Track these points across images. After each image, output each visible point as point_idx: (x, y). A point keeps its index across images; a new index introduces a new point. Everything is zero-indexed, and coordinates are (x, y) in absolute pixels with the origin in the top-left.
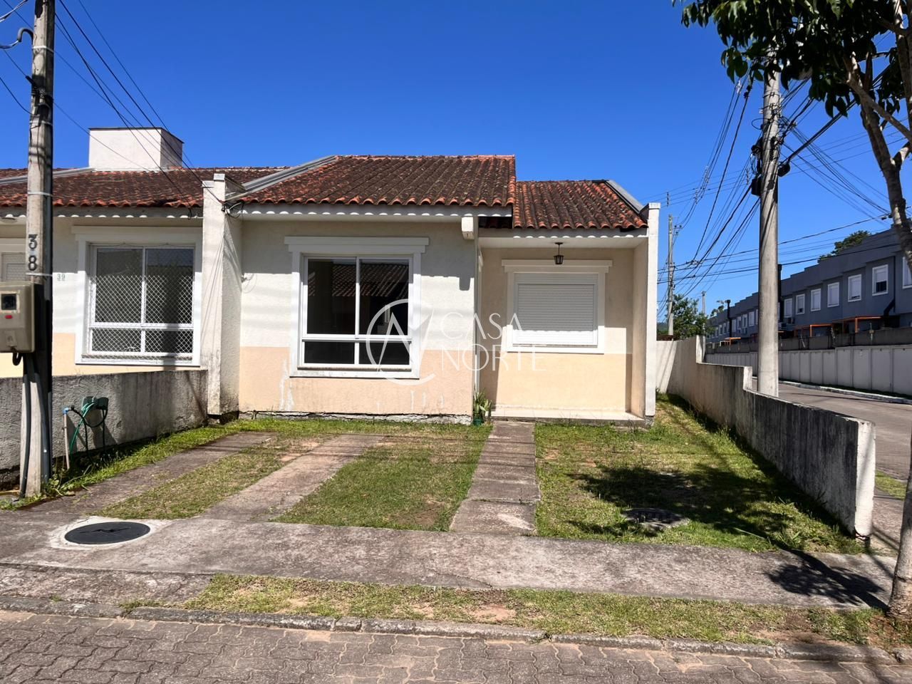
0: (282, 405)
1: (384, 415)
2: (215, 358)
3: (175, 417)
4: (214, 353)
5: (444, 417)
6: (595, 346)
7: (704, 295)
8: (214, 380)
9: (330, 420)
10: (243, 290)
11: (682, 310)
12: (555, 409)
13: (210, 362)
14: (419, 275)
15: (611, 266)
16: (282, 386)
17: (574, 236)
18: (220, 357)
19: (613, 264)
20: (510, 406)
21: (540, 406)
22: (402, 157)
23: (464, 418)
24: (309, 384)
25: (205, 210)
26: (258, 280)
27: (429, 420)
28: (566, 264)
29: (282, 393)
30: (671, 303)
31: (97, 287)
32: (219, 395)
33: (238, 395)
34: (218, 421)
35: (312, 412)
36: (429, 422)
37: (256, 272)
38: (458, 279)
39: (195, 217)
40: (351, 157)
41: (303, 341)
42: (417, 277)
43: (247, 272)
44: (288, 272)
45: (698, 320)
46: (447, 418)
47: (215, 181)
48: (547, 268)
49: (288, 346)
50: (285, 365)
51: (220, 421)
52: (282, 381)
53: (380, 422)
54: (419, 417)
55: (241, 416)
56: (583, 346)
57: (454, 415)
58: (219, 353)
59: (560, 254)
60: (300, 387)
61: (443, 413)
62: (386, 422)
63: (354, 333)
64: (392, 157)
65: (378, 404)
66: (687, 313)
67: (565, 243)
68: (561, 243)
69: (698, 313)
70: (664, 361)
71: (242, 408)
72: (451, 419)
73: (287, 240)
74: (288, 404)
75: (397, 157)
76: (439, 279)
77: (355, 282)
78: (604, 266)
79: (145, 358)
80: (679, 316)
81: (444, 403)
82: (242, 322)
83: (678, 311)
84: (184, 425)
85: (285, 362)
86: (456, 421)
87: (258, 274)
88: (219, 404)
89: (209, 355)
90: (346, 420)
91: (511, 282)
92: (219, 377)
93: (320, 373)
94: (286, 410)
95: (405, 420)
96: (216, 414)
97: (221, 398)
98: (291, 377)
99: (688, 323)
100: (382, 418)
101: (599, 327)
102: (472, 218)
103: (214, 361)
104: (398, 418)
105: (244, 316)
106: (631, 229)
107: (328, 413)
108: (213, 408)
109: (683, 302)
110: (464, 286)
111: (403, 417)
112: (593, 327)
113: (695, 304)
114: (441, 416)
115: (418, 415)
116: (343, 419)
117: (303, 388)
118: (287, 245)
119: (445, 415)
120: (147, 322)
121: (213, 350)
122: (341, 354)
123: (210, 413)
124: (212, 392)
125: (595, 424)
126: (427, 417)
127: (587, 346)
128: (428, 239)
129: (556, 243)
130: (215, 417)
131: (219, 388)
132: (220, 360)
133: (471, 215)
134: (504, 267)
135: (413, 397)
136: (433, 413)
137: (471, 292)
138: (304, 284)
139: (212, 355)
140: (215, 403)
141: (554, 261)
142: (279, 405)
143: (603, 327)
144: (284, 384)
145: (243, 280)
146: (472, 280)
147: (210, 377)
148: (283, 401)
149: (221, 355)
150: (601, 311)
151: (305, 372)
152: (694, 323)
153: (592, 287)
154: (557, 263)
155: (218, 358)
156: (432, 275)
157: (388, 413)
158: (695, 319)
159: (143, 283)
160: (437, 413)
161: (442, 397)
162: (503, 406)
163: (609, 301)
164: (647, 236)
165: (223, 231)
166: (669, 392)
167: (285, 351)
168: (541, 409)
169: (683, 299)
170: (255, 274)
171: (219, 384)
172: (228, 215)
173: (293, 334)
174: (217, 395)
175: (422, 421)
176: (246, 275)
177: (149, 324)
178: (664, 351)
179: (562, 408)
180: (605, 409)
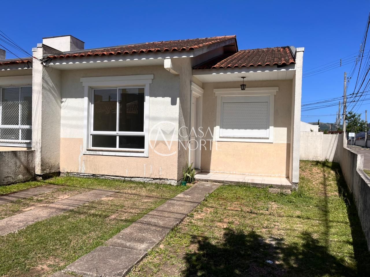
0: (80, 169)
1: (130, 177)
2: (38, 144)
3: (4, 177)
4: (38, 141)
5: (162, 180)
6: (268, 138)
7: (366, 112)
8: (38, 156)
9: (103, 179)
10: (62, 108)
11: (352, 119)
12: (243, 174)
13: (36, 146)
14: (149, 97)
15: (278, 91)
16: (80, 159)
17: (249, 72)
18: (41, 143)
19: (279, 89)
20: (218, 172)
21: (234, 172)
22: (178, 41)
23: (173, 181)
24: (92, 159)
25: (33, 64)
26: (70, 102)
27: (154, 181)
28: (247, 90)
29: (80, 163)
30: (345, 115)
31: (2, 107)
32: (40, 164)
33: (59, 164)
34: (41, 178)
35: (94, 174)
36: (153, 183)
37: (68, 98)
38: (170, 98)
39: (30, 68)
40: (154, 43)
41: (91, 135)
42: (147, 98)
43: (64, 98)
44: (83, 97)
45: (361, 124)
46: (163, 180)
47: (38, 47)
48: (237, 93)
49: (82, 138)
50: (81, 147)
51: (42, 178)
52: (80, 157)
53: (128, 181)
54: (148, 179)
55: (61, 175)
56: (260, 138)
57: (167, 179)
58: (40, 141)
59: (244, 84)
60: (88, 160)
61: (161, 178)
62: (131, 182)
63: (115, 130)
64: (173, 41)
65: (127, 171)
66: (355, 121)
67: (247, 77)
68: (245, 77)
69: (361, 121)
70: (332, 145)
71: (61, 170)
72: (166, 181)
73: (82, 80)
74: (82, 169)
75: (176, 41)
76: (160, 99)
77: (116, 102)
78: (274, 91)
79: (21, 143)
80: (351, 122)
81: (162, 172)
82: (61, 125)
83: (350, 119)
84: (12, 180)
85: (81, 146)
86: (168, 182)
87: (69, 99)
88: (40, 168)
89: (36, 142)
90: (111, 179)
91: (219, 101)
92: (40, 154)
93: (98, 153)
94: (81, 172)
95: (141, 181)
96: (39, 174)
97: (41, 165)
98: (84, 154)
99: (355, 125)
100: (129, 179)
101: (270, 127)
102: (170, 59)
103: (38, 146)
104: (137, 180)
105: (62, 122)
106: (284, 66)
107: (102, 175)
108: (38, 171)
109: (353, 115)
110: (173, 103)
111: (140, 179)
112: (267, 127)
113: (359, 116)
114: (160, 179)
115: (148, 178)
116: (109, 179)
117: (90, 161)
118: (82, 82)
119: (162, 179)
120: (22, 125)
121: (37, 140)
122: (109, 142)
123: (37, 174)
124: (37, 163)
125: (260, 186)
126: (152, 179)
127: (263, 138)
128: (153, 75)
129: (242, 77)
130: (40, 176)
131: (40, 160)
132: (41, 145)
133: (169, 57)
134: (215, 93)
135: (145, 168)
136: (156, 177)
137: (177, 106)
138: (92, 104)
139: (37, 142)
140: (39, 169)
141: (240, 89)
142: (78, 169)
143: (273, 127)
144: (81, 158)
145: (62, 102)
146: (178, 99)
147: (36, 154)
148: (80, 167)
149: (42, 142)
150: (272, 118)
151: (90, 152)
152: (359, 125)
153: (267, 103)
154: (242, 89)
155: (40, 144)
156: (156, 97)
157: (132, 176)
158: (359, 124)
159: (20, 105)
160: (158, 177)
161: (161, 168)
162: (214, 171)
163: (276, 112)
164: (295, 69)
165: (42, 75)
166: (334, 161)
167: (81, 140)
168: (235, 174)
169: (353, 114)
170: (67, 99)
171: (40, 158)
172: (44, 66)
173: (85, 131)
174: (39, 164)
175: (150, 181)
176: (64, 100)
177: (22, 126)
178: (331, 140)
179: (247, 174)
180: (273, 175)
